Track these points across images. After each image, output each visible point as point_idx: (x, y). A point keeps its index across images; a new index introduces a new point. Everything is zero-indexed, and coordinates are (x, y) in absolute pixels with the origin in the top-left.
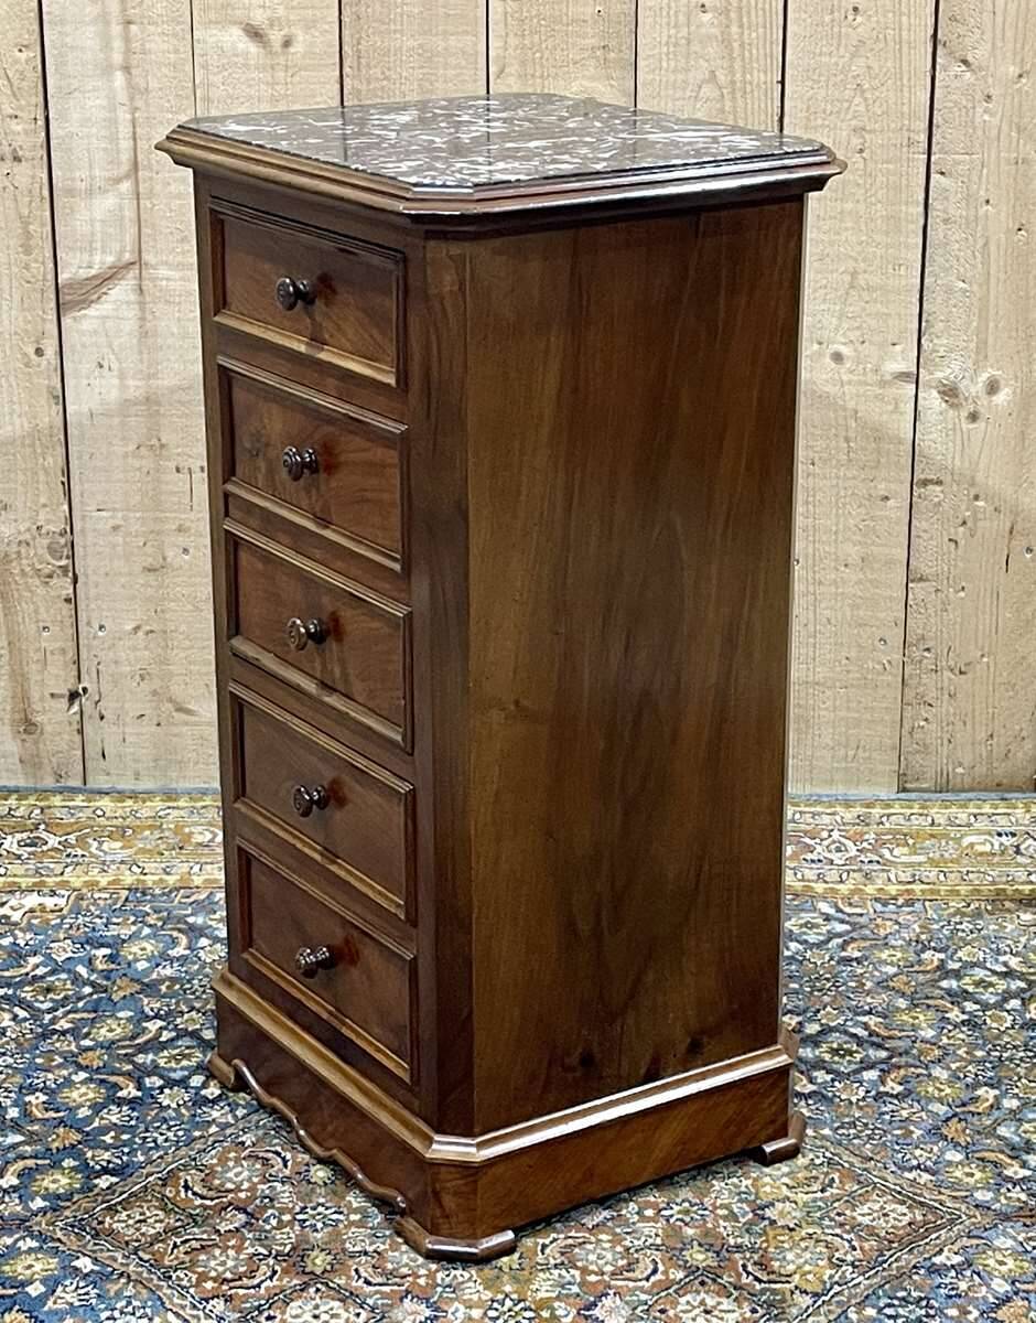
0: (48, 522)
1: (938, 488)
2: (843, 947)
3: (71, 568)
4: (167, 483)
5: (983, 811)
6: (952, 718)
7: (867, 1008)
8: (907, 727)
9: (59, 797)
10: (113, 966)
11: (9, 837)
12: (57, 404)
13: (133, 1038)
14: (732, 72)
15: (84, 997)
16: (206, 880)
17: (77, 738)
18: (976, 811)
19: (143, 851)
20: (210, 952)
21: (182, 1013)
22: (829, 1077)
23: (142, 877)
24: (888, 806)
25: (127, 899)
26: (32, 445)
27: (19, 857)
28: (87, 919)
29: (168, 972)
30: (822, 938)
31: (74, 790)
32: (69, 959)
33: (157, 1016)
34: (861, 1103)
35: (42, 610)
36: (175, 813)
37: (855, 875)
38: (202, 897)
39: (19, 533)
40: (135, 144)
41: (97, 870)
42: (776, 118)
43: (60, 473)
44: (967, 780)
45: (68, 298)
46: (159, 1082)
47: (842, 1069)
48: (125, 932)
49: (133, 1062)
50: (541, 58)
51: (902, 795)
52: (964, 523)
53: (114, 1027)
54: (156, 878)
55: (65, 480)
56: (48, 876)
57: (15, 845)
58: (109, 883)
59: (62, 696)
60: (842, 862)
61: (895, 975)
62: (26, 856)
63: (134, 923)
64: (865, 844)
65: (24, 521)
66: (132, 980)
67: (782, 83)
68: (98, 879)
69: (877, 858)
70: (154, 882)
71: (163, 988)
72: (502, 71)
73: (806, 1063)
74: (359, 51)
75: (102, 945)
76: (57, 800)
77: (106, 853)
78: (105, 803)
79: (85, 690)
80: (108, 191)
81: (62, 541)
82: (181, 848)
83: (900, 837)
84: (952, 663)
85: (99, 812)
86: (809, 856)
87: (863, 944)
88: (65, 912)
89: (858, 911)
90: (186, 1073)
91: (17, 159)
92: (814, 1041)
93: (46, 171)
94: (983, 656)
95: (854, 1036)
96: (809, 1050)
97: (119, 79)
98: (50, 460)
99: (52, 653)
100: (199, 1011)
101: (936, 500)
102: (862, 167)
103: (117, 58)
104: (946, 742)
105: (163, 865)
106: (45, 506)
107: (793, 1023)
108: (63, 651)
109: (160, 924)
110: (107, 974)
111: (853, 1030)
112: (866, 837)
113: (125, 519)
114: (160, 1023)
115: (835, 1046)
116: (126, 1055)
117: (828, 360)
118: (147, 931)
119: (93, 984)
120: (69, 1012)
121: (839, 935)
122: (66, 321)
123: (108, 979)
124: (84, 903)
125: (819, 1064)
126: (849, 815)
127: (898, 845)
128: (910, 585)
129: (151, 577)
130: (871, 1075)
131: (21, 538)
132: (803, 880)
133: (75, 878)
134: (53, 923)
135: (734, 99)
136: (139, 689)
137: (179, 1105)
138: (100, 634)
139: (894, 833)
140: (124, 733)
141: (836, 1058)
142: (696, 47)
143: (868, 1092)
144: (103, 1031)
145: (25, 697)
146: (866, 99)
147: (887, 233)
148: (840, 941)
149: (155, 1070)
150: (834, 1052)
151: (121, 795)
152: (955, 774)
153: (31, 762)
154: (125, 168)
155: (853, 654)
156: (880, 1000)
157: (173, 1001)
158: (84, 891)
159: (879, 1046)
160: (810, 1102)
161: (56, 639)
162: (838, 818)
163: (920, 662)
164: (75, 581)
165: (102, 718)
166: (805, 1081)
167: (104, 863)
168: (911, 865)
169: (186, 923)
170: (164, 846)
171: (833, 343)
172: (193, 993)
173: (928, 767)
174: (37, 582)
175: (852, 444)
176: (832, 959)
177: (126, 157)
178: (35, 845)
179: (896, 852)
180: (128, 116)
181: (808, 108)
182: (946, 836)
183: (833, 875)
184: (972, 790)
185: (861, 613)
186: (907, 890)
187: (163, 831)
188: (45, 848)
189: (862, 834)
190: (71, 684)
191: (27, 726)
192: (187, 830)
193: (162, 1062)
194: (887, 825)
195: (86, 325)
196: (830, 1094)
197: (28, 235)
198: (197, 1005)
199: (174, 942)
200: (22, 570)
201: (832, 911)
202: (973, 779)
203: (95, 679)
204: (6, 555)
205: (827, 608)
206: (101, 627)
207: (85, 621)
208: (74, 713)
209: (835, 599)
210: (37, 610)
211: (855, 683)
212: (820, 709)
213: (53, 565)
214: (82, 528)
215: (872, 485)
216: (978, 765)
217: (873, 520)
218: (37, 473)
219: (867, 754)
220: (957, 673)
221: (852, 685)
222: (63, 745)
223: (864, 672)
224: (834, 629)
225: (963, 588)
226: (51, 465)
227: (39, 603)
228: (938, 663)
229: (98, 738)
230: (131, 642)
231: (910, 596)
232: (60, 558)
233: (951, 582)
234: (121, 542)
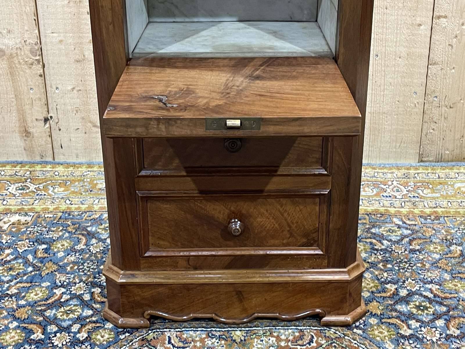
0: (29, 38)
1: (445, 20)
2: (410, 243)
3: (41, 60)
4: (83, 20)
5: (461, 171)
6: (445, 128)
7: (429, 279)
8: (424, 132)
9: (39, 166)
10: (46, 255)
11: (13, 185)
13: (47, 299)
15: (27, 274)
16: (100, 207)
17: (49, 139)
18: (458, 171)
19: (74, 192)
20: (96, 247)
21: (75, 283)
22: (418, 325)
23: (70, 206)
24: (417, 169)
25: (60, 218)
27: (14, 195)
28: (39, 229)
29: (72, 258)
30: (398, 238)
31: (47, 163)
32: (25, 251)
33: (62, 286)
34: (439, 342)
35: (29, 80)
36: (91, 174)
37: (408, 204)
38: (97, 217)
39: (16, 44)
41: (49, 202)
43: (33, 15)
44: (451, 157)
46: (55, 329)
47: (424, 319)
48: (56, 236)
49: (43, 315)
51: (422, 164)
52: (456, 37)
53: (38, 292)
54: (77, 206)
55: (36, 18)
56: (26, 205)
57: (14, 189)
58: (54, 209)
59: (41, 120)
60: (400, 197)
61: (440, 259)
62: (18, 195)
63: (61, 231)
64: (409, 188)
65: (18, 38)
66: (54, 263)
68: (50, 207)
69: (417, 195)
70: (76, 209)
71: (69, 268)
73: (404, 315)
75: (43, 243)
76: (38, 168)
77: (55, 193)
78: (60, 169)
79: (51, 117)
81: (36, 47)
82: (91, 191)
83: (426, 184)
84: (446, 103)
85: (57, 173)
86: (385, 194)
87: (420, 242)
88: (29, 224)
89: (413, 223)
90: (71, 323)
92: (406, 300)
94: (461, 99)
95: (426, 297)
96: (404, 306)
98: (28, 8)
99: (35, 100)
100: (84, 282)
101: (444, 25)
104: (442, 139)
105: (81, 200)
106: (27, 31)
107: (393, 290)
108: (40, 99)
109: (74, 231)
110: (42, 260)
111: (424, 293)
112: (409, 184)
113: (65, 37)
114: (63, 290)
115: (417, 304)
116: (41, 310)
118: (67, 235)
119: (34, 266)
120: (17, 283)
121: (406, 236)
123: (42, 262)
124: (40, 219)
125: (411, 316)
126: (400, 173)
127: (425, 188)
128: (429, 66)
129: (78, 65)
130: (440, 323)
131: (18, 46)
132: (383, 206)
133: (38, 207)
134: (22, 230)
136: (76, 117)
137: (62, 345)
138: (57, 91)
139: (423, 182)
140: (70, 136)
141: (420, 312)
143: (441, 334)
144: (32, 295)
145: (25, 121)
148: (407, 239)
149: (54, 321)
150: (418, 307)
151: (68, 165)
152: (445, 154)
153: (28, 150)
155: (401, 99)
156: (434, 274)
157: (72, 276)
158: (41, 213)
159: (441, 304)
160: (411, 342)
161: (37, 93)
162: (395, 175)
163: (432, 103)
164: (44, 66)
165: (60, 130)
166: (405, 328)
167: (53, 199)
168: (434, 198)
169: (87, 230)
170: (83, 190)
172: (83, 271)
173: (432, 151)
174: (26, 68)
176: (406, 250)
178: (24, 189)
179: (425, 192)
182: (446, 183)
183: (397, 204)
184: (452, 161)
185: (406, 80)
186: (434, 212)
187: (84, 182)
188: (28, 191)
189: (407, 183)
190: (45, 114)
191: (27, 133)
192: (95, 182)
193: (59, 315)
194: (418, 179)
196: (421, 336)
198: (84, 279)
199: (79, 241)
200: (19, 61)
201: (400, 223)
202: (453, 156)
203: (56, 112)
204: (11, 55)
205: (390, 78)
206: (57, 88)
207: (49, 85)
208: (47, 128)
209: (394, 74)
210: (27, 80)
211: (402, 113)
212: (385, 125)
213: (33, 59)
214: (45, 42)
215: (414, 18)
216: (455, 150)
217: (413, 36)
218: (22, 15)
219: (405, 145)
220: (449, 108)
221: (400, 114)
222: (43, 143)
223: (406, 108)
224: (393, 88)
225: (454, 68)
226: (29, 11)
227: (28, 77)
228: (440, 103)
229: (59, 139)
230: (71, 95)
231: (429, 72)
232: (36, 56)
233: (449, 65)
234: (63, 48)
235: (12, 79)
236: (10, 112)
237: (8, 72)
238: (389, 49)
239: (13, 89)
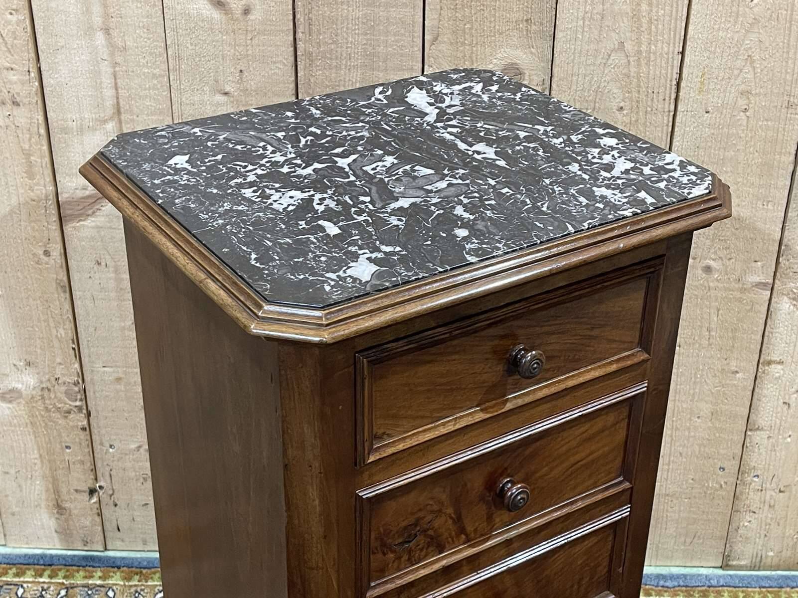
0: (64, 375)
1: (779, 367)
3: (85, 407)
6: (769, 521)
8: (734, 525)
9: (82, 573)
12: (65, 292)
14: (639, 44)
17: (98, 519)
26: (46, 321)
31: (93, 562)
35: (64, 435)
39: (42, 382)
40: (117, 93)
42: (674, 82)
43: (70, 342)
44: (776, 560)
45: (69, 212)
50: (471, 29)
55: (75, 347)
59: (84, 492)
65: (44, 373)
67: (683, 53)
72: (436, 39)
74: (310, 19)
76: (80, 578)
78: (117, 581)
79: (101, 487)
80: (96, 129)
81: (76, 389)
84: (774, 485)
91: (16, 104)
93: (41, 113)
97: (100, 38)
98: (62, 331)
99: (74, 463)
101: (777, 375)
102: (745, 123)
103: (98, 20)
104: (763, 536)
106: (60, 364)
108: (82, 462)
113: (125, 373)
117: (700, 272)
122: (68, 229)
128: (749, 433)
131: (44, 386)
135: (639, 65)
136: (143, 487)
138: (111, 450)
140: (133, 515)
142: (608, 22)
145: (57, 491)
146: (754, 68)
147: (761, 176)
151: (129, 569)
152: (767, 556)
153: (65, 533)
154: (110, 111)
155: (698, 477)
161: (77, 455)
163: (750, 484)
164: (89, 414)
165: (116, 505)
171: (706, 259)
173: (747, 552)
174: (59, 416)
175: (713, 333)
177: (109, 103)
180: (110, 70)
181: (703, 75)
184: (778, 568)
185: (707, 450)
190: (90, 484)
195: (85, 233)
197: (30, 165)
200: (46, 408)
202: (780, 560)
203: (109, 481)
204: (33, 397)
205: (680, 445)
206: (111, 446)
207: (98, 442)
208: (94, 503)
209: (688, 440)
210: (60, 435)
211: (697, 495)
212: (667, 511)
213: (70, 405)
214: (92, 379)
215: (725, 362)
216: (785, 551)
217: (723, 387)
218: (52, 341)
219: (701, 541)
220: (778, 491)
221: (695, 497)
222: (88, 523)
223: (705, 489)
224: (684, 460)
225: (790, 436)
226: (63, 336)
227: (61, 430)
228: (764, 485)
229: (114, 518)
230: (135, 456)
231: (748, 440)
232: (76, 400)
233: (781, 432)
234: (123, 389)
235: (34, 431)
236: (31, 478)
237: (28, 421)
238: (680, 405)
239: (35, 447)
